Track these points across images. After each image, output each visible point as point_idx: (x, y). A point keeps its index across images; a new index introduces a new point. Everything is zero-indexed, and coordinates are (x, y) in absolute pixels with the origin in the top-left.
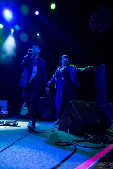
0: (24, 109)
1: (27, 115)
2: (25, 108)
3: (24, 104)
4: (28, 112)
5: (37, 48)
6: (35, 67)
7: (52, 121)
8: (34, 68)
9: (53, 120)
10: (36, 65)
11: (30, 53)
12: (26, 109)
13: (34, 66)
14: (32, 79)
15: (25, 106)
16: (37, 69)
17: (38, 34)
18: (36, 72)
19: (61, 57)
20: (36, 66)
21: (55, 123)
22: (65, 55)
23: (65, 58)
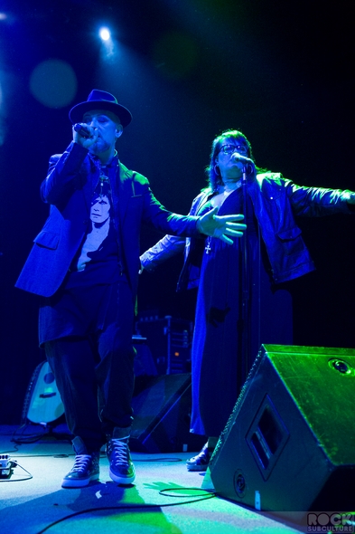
0: (42, 396)
1: (60, 421)
2: (49, 390)
3: (46, 369)
4: (63, 410)
5: (107, 125)
6: (102, 202)
7: (179, 450)
8: (97, 206)
9: (185, 447)
10: (105, 193)
11: (82, 139)
12: (54, 394)
13: (99, 199)
14: (89, 254)
15: (49, 380)
16: (110, 211)
17: (105, 35)
18: (106, 227)
19: (216, 141)
20: (105, 199)
21: (192, 461)
22: (235, 133)
23: (231, 149)
